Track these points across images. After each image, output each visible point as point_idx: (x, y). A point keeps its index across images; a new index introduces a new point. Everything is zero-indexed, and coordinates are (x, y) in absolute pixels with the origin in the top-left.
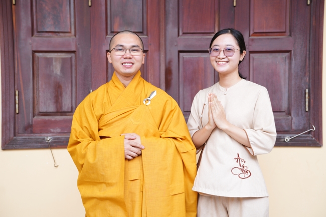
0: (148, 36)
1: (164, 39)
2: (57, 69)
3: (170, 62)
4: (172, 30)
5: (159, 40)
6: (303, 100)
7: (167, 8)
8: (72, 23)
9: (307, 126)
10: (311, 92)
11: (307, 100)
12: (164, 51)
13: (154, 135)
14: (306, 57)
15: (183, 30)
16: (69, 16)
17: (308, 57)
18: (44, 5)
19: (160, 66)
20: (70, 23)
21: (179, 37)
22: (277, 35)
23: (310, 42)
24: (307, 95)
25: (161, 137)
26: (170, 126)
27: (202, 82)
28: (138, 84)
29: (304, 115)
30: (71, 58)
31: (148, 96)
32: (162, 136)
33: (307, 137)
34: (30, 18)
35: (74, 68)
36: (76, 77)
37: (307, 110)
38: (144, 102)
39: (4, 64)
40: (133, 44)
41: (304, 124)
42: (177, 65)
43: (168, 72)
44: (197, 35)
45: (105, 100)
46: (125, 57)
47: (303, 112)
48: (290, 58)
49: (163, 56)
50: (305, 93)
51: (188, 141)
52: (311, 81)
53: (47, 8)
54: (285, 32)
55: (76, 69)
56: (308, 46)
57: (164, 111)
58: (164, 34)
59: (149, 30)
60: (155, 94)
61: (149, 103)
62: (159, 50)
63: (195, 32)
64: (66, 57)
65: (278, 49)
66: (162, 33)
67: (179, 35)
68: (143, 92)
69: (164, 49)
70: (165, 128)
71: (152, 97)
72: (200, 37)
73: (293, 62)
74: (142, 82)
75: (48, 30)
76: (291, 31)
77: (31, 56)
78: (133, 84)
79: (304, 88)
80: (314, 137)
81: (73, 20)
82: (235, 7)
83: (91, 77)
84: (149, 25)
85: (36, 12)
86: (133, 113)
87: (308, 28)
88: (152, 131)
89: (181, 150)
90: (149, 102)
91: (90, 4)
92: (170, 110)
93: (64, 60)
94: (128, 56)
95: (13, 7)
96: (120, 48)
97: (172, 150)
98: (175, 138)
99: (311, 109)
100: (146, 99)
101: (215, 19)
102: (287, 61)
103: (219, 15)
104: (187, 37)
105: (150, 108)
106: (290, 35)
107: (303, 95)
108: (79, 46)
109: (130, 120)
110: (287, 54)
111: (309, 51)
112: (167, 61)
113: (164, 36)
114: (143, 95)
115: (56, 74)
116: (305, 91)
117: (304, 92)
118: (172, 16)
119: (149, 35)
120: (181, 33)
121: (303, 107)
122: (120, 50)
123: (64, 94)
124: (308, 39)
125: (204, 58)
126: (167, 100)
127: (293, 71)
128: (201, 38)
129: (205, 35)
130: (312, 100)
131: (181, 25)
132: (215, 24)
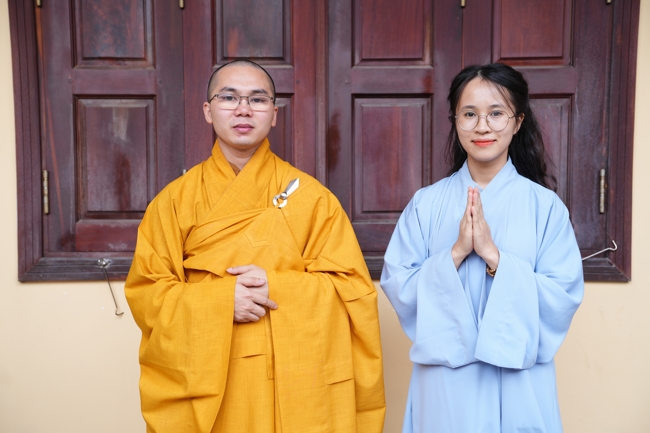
0: (293, 65)
1: (323, 71)
2: (120, 131)
3: (336, 116)
4: (339, 54)
5: (315, 72)
6: (595, 191)
7: (330, 10)
8: (149, 40)
9: (601, 240)
10: (611, 175)
11: (603, 190)
12: (324, 94)
13: (294, 268)
14: (602, 106)
15: (361, 55)
16: (142, 27)
17: (605, 106)
18: (95, 7)
19: (316, 123)
20: (145, 41)
21: (354, 67)
22: (545, 64)
23: (610, 78)
24: (603, 182)
25: (306, 270)
26: (324, 249)
27: (398, 156)
28: (264, 165)
29: (596, 221)
30: (147, 109)
31: (283, 189)
32: (309, 268)
33: (601, 262)
34: (69, 32)
35: (151, 128)
36: (156, 145)
37: (602, 210)
38: (275, 202)
39: (20, 120)
40: (256, 88)
41: (596, 238)
42: (350, 121)
43: (332, 135)
44: (390, 63)
45: (199, 198)
46: (238, 113)
47: (594, 214)
48: (571, 109)
49: (321, 104)
50: (600, 178)
51: (361, 277)
52: (611, 153)
53: (100, 12)
54: (561, 58)
55: (156, 130)
56: (606, 85)
57: (313, 219)
58: (323, 61)
59: (295, 53)
60: (296, 185)
61: (284, 204)
62: (315, 93)
63: (386, 57)
64: (138, 106)
65: (547, 91)
66: (321, 60)
67: (353, 64)
68: (273, 181)
69: (324, 90)
70: (315, 252)
71: (289, 192)
72: (395, 67)
73: (577, 116)
74: (271, 161)
75: (103, 55)
76: (573, 56)
77: (72, 106)
78: (252, 166)
79: (598, 166)
80: (615, 262)
81: (149, 35)
82: (463, 7)
83: (185, 145)
84: (295, 45)
85: (81, 20)
86: (253, 224)
87: (608, 51)
88: (289, 258)
89: (346, 296)
90: (285, 201)
91: (182, 5)
92: (325, 218)
93: (133, 112)
94: (244, 111)
95: (38, 10)
96: (229, 94)
97: (328, 297)
98: (333, 273)
99: (611, 208)
100: (278, 196)
101: (423, 32)
102: (565, 115)
103: (432, 24)
104: (369, 67)
105: (287, 214)
106: (572, 64)
107: (596, 182)
108: (161, 85)
109: (247, 236)
110: (565, 101)
111: (609, 96)
112: (331, 114)
113: (323, 67)
114: (273, 187)
115: (119, 139)
116: (599, 173)
117: (596, 176)
118: (340, 27)
119: (295, 64)
120: (357, 60)
121: (595, 205)
122: (229, 98)
123: (133, 177)
124: (607, 71)
125: (403, 108)
126: (320, 198)
127: (575, 135)
128: (397, 70)
129: (405, 63)
130: (612, 192)
131: (357, 44)
132: (423, 41)
